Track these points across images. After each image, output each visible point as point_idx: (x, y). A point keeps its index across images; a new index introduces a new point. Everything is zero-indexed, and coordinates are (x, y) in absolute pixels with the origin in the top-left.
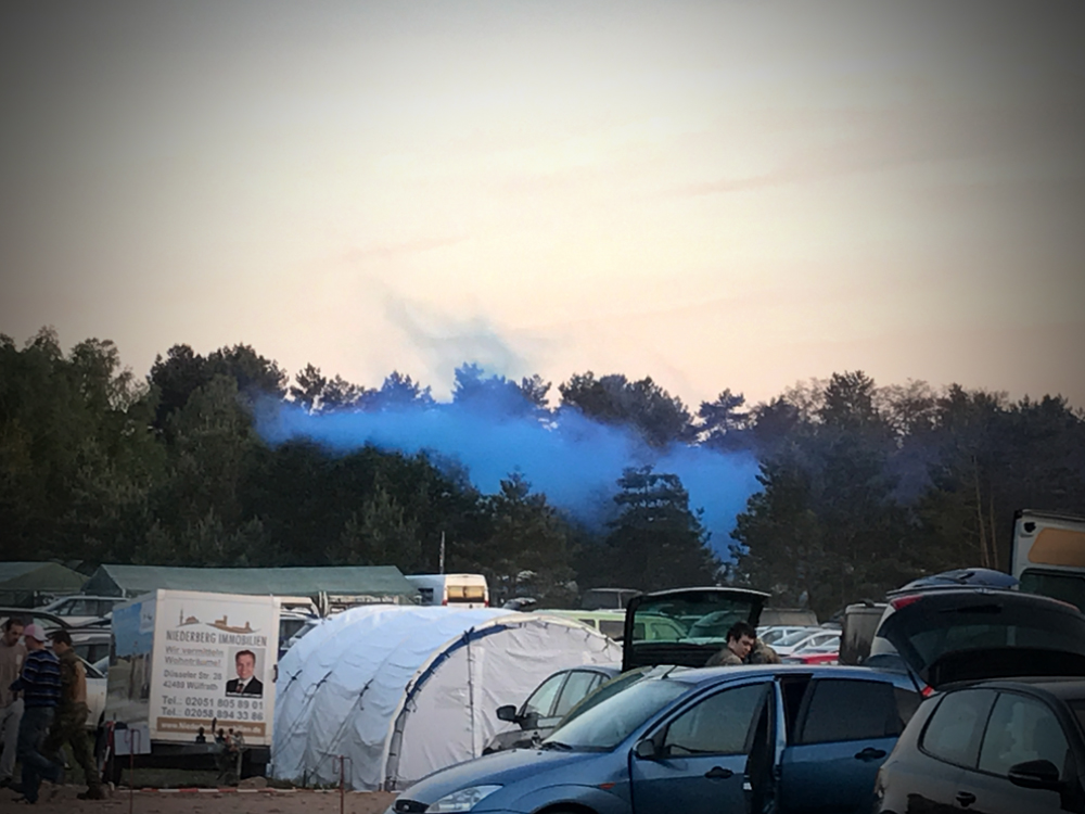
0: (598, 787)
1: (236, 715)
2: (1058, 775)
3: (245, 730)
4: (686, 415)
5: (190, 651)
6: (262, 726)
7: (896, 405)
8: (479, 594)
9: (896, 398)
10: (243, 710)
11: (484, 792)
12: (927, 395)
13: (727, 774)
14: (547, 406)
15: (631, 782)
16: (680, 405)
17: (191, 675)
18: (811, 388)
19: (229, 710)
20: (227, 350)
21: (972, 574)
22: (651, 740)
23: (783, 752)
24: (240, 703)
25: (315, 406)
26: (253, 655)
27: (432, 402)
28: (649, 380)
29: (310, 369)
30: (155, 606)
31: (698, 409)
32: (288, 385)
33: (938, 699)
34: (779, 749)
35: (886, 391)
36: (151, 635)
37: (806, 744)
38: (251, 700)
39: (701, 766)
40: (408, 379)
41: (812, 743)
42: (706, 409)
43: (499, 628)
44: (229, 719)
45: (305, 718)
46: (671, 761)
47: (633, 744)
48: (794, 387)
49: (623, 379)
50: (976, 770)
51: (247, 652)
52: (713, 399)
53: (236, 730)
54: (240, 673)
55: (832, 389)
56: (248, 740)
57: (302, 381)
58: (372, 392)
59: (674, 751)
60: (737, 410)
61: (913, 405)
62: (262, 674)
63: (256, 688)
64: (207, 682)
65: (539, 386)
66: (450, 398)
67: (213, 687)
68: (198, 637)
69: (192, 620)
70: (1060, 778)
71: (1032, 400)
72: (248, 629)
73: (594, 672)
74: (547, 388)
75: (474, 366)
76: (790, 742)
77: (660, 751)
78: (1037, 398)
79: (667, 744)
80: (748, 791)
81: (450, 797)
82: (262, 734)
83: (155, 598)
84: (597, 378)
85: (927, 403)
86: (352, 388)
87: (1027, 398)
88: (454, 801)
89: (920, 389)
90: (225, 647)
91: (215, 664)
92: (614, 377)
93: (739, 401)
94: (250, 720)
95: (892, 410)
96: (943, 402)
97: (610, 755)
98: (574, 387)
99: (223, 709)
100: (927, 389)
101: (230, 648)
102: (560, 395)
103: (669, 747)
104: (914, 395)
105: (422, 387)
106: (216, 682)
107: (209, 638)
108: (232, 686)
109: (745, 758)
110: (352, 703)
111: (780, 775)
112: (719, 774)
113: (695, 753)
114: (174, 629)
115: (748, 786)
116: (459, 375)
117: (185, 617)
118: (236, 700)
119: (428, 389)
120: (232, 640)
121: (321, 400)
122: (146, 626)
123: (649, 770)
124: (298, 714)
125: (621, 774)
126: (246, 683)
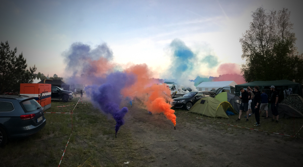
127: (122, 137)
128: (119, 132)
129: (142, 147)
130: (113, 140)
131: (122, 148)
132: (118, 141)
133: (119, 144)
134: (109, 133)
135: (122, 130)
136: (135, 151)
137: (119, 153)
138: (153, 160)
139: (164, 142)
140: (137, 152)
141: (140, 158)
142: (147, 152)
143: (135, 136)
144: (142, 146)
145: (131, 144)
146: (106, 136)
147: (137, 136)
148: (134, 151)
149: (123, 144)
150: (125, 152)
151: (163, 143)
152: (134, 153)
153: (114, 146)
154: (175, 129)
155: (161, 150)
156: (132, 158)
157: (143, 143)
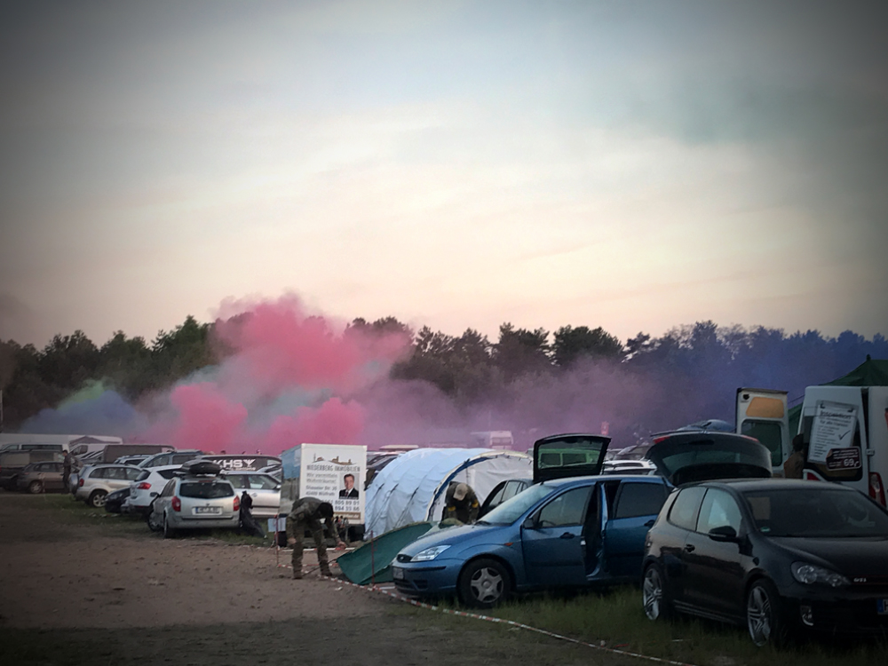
0: (505, 545)
1: (345, 508)
2: (735, 534)
3: (347, 516)
4: (620, 346)
5: (320, 475)
6: (359, 514)
7: (726, 337)
8: (508, 441)
9: (725, 333)
10: (348, 505)
11: (442, 549)
12: (742, 331)
13: (572, 536)
14: (547, 344)
15: (522, 542)
16: (617, 341)
17: (321, 488)
18: (680, 330)
19: (341, 506)
20: (382, 319)
21: (710, 423)
22: (532, 519)
23: (606, 524)
24: (347, 503)
25: (428, 347)
26: (353, 477)
27: (488, 343)
28: (600, 329)
29: (425, 328)
30: (301, 452)
31: (626, 343)
32: (415, 336)
33: (677, 493)
34: (604, 522)
35: (720, 330)
36: (299, 468)
37: (619, 518)
38: (353, 501)
39: (559, 532)
40: (476, 332)
41: (623, 518)
42: (630, 342)
43: (483, 459)
44: (341, 511)
45: (385, 509)
46: (544, 530)
47: (521, 522)
48: (671, 329)
49: (586, 329)
50: (695, 531)
51: (349, 475)
52: (633, 337)
53: (344, 516)
54: (347, 486)
55: (696, 330)
56: (351, 522)
57: (422, 334)
58: (457, 339)
59: (545, 524)
60: (646, 343)
61: (736, 336)
62: (358, 485)
63: (355, 494)
64: (330, 491)
65: (542, 333)
66: (497, 341)
67: (332, 494)
68: (323, 468)
69: (320, 459)
70: (738, 535)
71: (802, 332)
72: (350, 463)
73: (521, 482)
74: (547, 334)
75: (509, 324)
76: (611, 517)
77: (537, 525)
78: (804, 331)
79: (541, 520)
80: (583, 546)
81: (424, 552)
82: (359, 518)
83: (300, 447)
84: (573, 328)
85: (743, 335)
86: (446, 337)
87: (799, 332)
88: (426, 554)
89: (738, 328)
90: (338, 473)
91: (333, 482)
92: (582, 328)
93: (647, 338)
94: (352, 511)
95: (724, 340)
96: (752, 334)
97: (510, 528)
98: (561, 333)
99: (338, 505)
100: (742, 328)
101: (341, 474)
102: (554, 338)
103: (542, 522)
104: (735, 331)
105: (483, 336)
106: (334, 491)
107: (329, 468)
108: (342, 494)
109: (581, 528)
110: (408, 501)
111: (605, 535)
112: (567, 536)
113: (555, 526)
114: (310, 464)
115: (583, 543)
116: (502, 329)
117: (317, 458)
118: (345, 501)
119: (486, 337)
120: (342, 469)
121: (431, 344)
122: (296, 463)
123: (531, 535)
124: (382, 507)
125: (516, 537)
126: (350, 492)
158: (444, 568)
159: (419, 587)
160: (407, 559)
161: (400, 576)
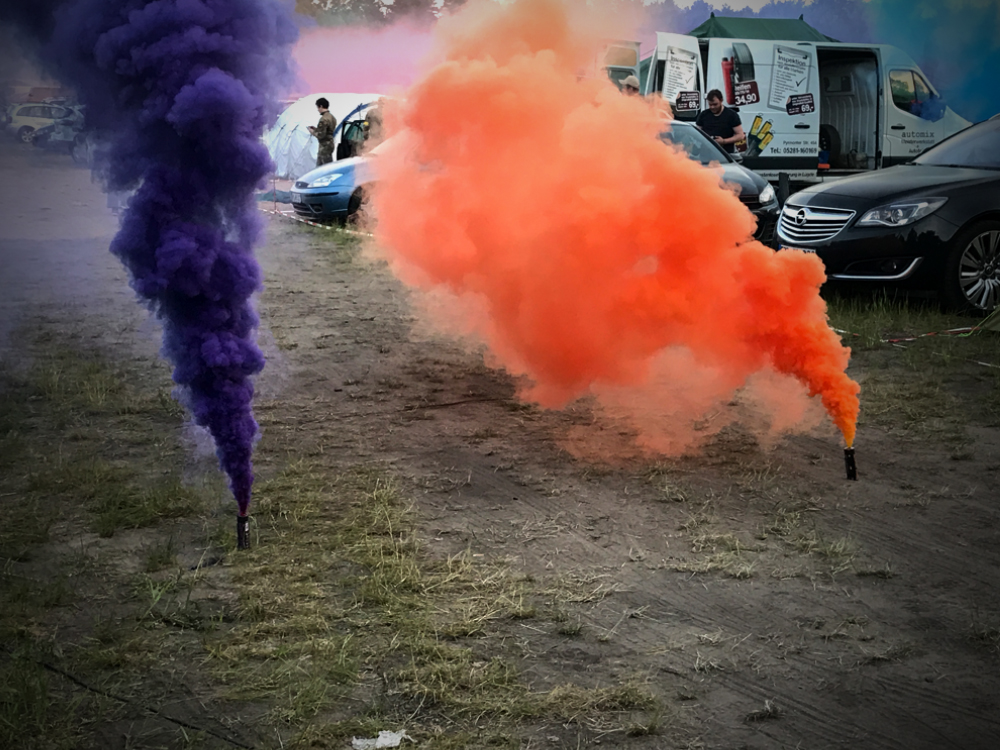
11: (335, 177)
45: (287, 148)
81: (319, 180)
110: (308, 140)
127: (306, 539)
128: (267, 500)
129: (516, 617)
130: (211, 573)
131: (317, 631)
132: (264, 573)
133: (280, 599)
134: (167, 514)
135: (295, 481)
136: (455, 649)
137: (287, 667)
138: (639, 721)
139: (744, 576)
140: (474, 658)
141: (506, 702)
142: (569, 654)
143: (434, 526)
144: (519, 607)
145: (410, 588)
146: (135, 540)
147: (460, 524)
148: (443, 645)
149: (319, 592)
150: (351, 654)
151: (737, 584)
152: (448, 666)
153: (228, 620)
154: (852, 475)
155: (718, 645)
156: (433, 703)
157: (530, 580)
158: (337, 193)
159: (316, 210)
160: (304, 185)
161: (299, 200)
